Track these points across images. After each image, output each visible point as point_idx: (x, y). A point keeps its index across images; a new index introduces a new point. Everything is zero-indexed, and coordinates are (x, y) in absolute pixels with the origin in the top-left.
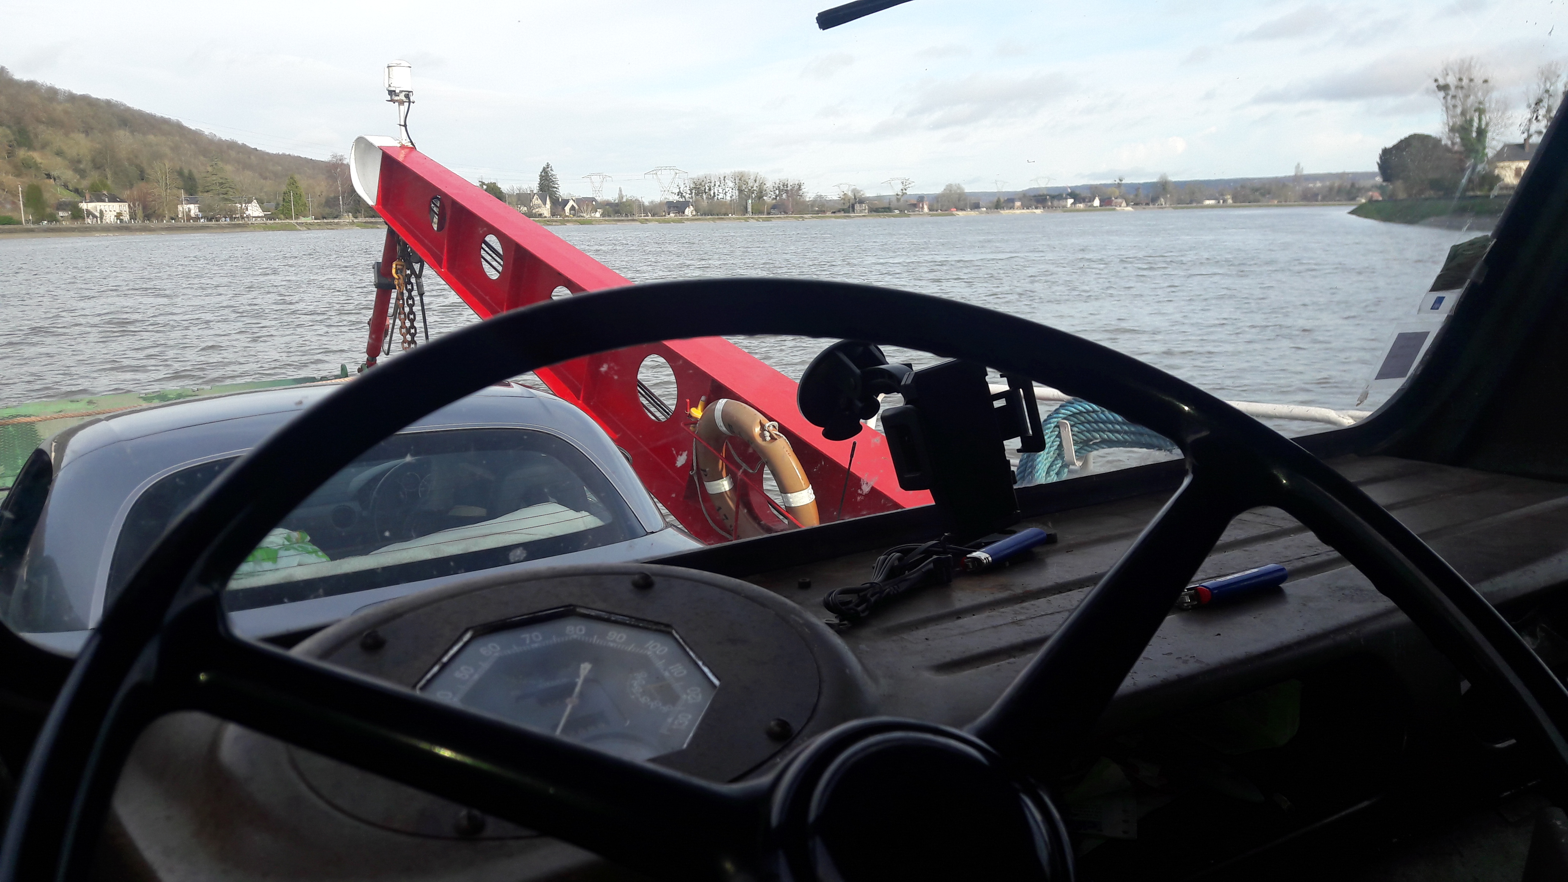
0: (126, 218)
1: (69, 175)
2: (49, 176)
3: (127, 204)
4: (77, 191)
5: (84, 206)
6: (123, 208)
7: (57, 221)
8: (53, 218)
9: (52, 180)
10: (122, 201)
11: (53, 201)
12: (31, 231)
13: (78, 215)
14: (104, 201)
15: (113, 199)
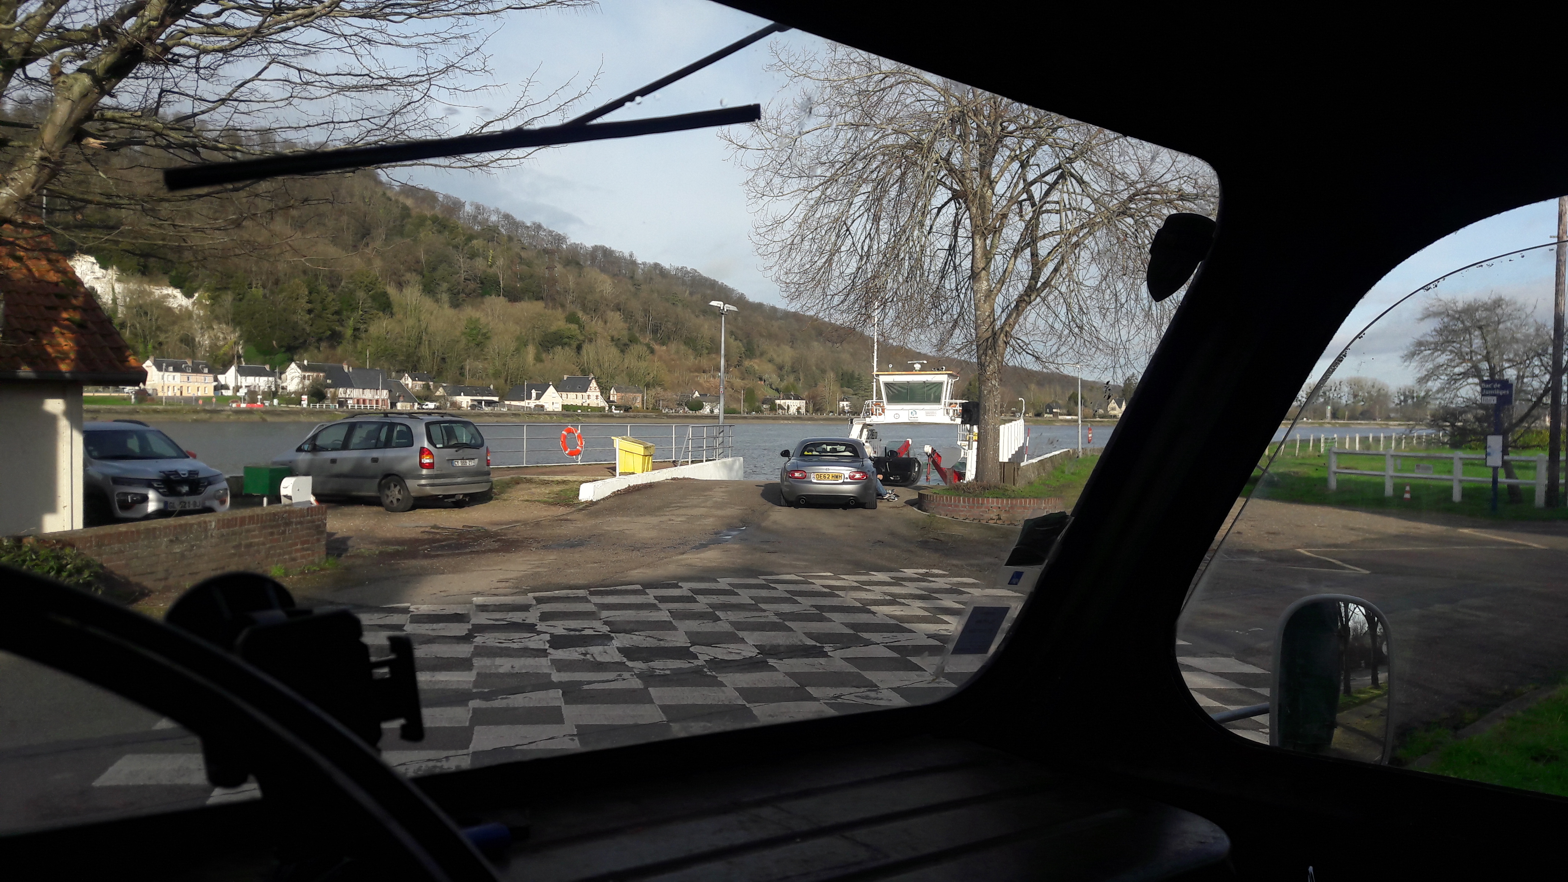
0: (803, 411)
1: (774, 378)
2: (761, 379)
3: (804, 401)
4: (777, 390)
5: (778, 402)
6: (802, 403)
7: (762, 412)
8: (759, 410)
9: (762, 382)
10: (802, 399)
11: (761, 397)
12: (745, 418)
13: (773, 408)
14: (791, 399)
15: (797, 398)
